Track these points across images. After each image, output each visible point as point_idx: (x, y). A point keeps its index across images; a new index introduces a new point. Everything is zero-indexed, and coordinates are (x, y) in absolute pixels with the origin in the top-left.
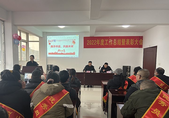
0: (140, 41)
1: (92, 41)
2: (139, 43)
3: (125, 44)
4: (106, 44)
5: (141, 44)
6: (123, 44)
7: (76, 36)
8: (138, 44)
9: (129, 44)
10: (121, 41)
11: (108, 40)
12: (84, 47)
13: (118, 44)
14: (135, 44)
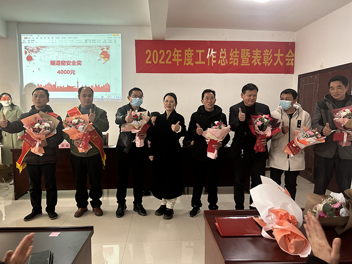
0: (287, 56)
1: (158, 53)
2: (286, 60)
3: (250, 62)
4: (200, 62)
5: (290, 64)
6: (245, 63)
7: (111, 35)
8: (282, 64)
9: (260, 64)
10: (240, 54)
11: (203, 51)
12: (138, 71)
13: (230, 63)
14: (275, 64)
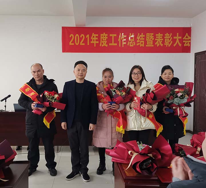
0: (184, 38)
3: (154, 43)
4: (113, 44)
6: (150, 44)
8: (180, 45)
9: (162, 45)
10: (145, 38)
11: (115, 35)
13: (138, 44)
14: (175, 45)
